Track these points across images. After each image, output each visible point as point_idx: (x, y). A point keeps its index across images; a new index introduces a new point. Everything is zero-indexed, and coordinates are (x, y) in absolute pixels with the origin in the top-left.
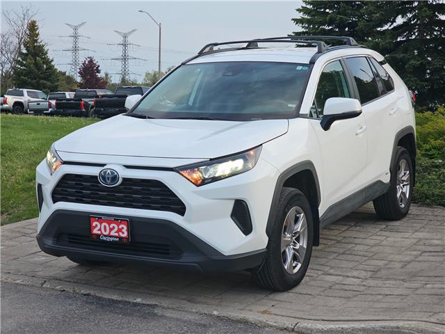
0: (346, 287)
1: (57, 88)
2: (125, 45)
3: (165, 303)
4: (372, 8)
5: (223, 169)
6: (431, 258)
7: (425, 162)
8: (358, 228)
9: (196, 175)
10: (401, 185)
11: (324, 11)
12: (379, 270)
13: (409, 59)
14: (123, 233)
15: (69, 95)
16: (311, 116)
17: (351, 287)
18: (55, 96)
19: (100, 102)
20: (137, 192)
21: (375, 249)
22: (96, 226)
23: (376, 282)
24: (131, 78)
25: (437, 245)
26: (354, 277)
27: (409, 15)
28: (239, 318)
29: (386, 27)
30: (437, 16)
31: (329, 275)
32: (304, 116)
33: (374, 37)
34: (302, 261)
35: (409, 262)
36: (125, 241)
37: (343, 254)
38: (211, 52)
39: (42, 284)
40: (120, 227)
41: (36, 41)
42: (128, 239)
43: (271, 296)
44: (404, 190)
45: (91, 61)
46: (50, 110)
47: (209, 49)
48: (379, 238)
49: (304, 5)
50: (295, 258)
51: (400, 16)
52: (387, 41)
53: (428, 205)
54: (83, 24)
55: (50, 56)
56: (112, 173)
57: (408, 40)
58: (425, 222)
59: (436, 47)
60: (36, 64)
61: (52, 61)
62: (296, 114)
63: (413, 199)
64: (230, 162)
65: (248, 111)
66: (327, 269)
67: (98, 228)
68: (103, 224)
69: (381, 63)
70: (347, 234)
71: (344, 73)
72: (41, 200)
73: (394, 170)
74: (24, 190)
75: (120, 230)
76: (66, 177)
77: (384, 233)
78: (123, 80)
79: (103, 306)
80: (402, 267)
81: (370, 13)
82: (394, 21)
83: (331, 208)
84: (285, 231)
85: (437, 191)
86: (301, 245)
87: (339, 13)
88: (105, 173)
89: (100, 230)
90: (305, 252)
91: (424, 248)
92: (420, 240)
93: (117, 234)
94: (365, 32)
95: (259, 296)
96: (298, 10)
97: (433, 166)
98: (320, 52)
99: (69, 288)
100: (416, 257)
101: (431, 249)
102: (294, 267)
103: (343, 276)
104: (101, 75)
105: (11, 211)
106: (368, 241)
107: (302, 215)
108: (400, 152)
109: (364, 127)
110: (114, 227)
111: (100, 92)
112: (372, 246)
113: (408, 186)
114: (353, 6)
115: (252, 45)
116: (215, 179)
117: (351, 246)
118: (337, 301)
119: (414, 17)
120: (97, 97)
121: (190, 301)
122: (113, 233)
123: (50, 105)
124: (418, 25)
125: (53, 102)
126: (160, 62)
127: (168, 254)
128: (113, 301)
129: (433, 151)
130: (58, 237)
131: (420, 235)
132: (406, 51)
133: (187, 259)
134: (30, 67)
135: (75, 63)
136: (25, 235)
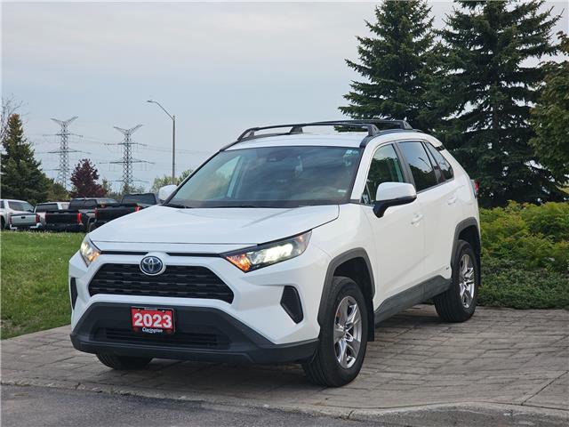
0: (404, 382)
1: (46, 198)
2: (127, 145)
3: (213, 399)
4: (434, 93)
5: (271, 254)
6: (496, 355)
7: (494, 262)
8: (418, 330)
9: (244, 261)
10: (465, 283)
11: (378, 98)
12: (440, 367)
13: (481, 153)
14: (167, 324)
15: (61, 206)
16: (363, 202)
17: (409, 382)
18: (44, 207)
19: (103, 213)
20: (181, 280)
21: (434, 349)
22: (138, 317)
23: (435, 377)
24: (136, 185)
25: (504, 343)
26: (413, 373)
27: (480, 101)
28: (291, 410)
29: (452, 116)
30: (513, 102)
31: (386, 372)
32: (355, 202)
33: (438, 128)
34: (356, 355)
35: (472, 360)
36: (169, 332)
37: (401, 353)
38: (252, 137)
39: (77, 387)
40: (164, 317)
41: (19, 140)
42: (172, 330)
43: (324, 391)
44: (468, 289)
45: (87, 165)
46: (38, 224)
47: (249, 135)
48: (441, 339)
49: (353, 91)
50: (349, 352)
51: (469, 103)
52: (455, 132)
53: (497, 307)
54: (74, 118)
55: (36, 158)
56: (155, 261)
57: (480, 131)
58: (491, 323)
59: (514, 138)
60: (19, 168)
61: (39, 164)
62: (348, 200)
63: (479, 301)
64: (279, 247)
65: (295, 198)
66: (384, 367)
67: (140, 320)
68: (146, 315)
69: (439, 149)
70: (407, 336)
71: (398, 161)
72: (75, 295)
73: (456, 265)
74: (35, 302)
75: (163, 321)
76: (105, 268)
77: (446, 334)
78: (126, 188)
79: (146, 403)
80: (464, 364)
81: (433, 99)
82: (462, 108)
83: (386, 302)
84: (337, 322)
85: (506, 292)
86: (355, 337)
87: (395, 100)
88: (147, 261)
89: (142, 321)
90: (359, 346)
91: (489, 346)
92: (486, 339)
93: (160, 326)
94: (428, 121)
95: (311, 392)
96: (345, 97)
97: (502, 266)
98: (371, 135)
99: (106, 389)
100: (480, 354)
101: (496, 347)
102: (348, 362)
103: (402, 373)
104: (98, 182)
105: (25, 322)
106: (429, 342)
107: (355, 306)
108: (462, 245)
109: (421, 216)
110: (157, 318)
111: (101, 201)
112: (432, 347)
113: (473, 285)
114: (413, 92)
115: (297, 129)
116: (263, 265)
117: (409, 346)
118: (395, 393)
119: (486, 103)
120: (99, 206)
121: (238, 397)
122: (156, 325)
123: (38, 219)
124: (491, 112)
125: (43, 215)
126: (174, 164)
127: (216, 344)
128: (156, 399)
129: (504, 251)
130: (95, 333)
131: (486, 335)
132: (477, 144)
133: (236, 349)
134: (11, 172)
135: (64, 168)
136: (46, 344)
